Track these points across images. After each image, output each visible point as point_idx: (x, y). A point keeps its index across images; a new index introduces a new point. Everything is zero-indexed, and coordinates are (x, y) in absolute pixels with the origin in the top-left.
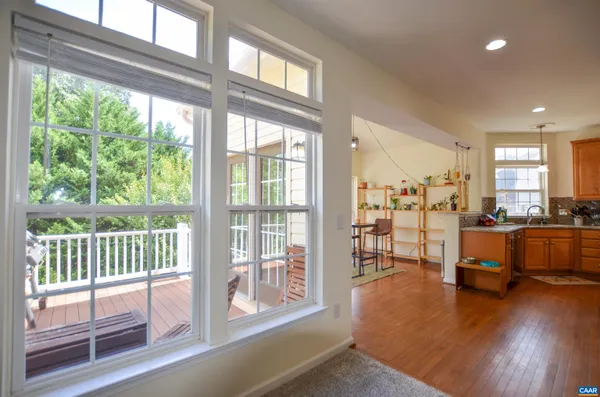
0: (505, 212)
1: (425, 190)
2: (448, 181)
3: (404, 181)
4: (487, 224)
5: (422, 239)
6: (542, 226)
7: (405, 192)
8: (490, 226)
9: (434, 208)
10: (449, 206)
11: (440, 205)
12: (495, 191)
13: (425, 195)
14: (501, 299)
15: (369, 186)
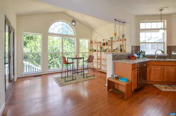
0: (144, 52)
1: (111, 43)
2: (119, 39)
3: (104, 40)
4: (132, 58)
6: (162, 60)
7: (104, 44)
11: (116, 49)
14: (126, 100)
15: (93, 42)
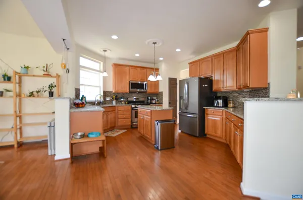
1: (20, 78)
2: (46, 73)
4: (81, 106)
5: (18, 123)
8: (82, 107)
9: (32, 94)
10: (47, 94)
11: (38, 92)
12: (79, 85)
13: (20, 82)
